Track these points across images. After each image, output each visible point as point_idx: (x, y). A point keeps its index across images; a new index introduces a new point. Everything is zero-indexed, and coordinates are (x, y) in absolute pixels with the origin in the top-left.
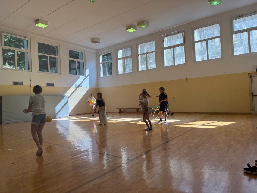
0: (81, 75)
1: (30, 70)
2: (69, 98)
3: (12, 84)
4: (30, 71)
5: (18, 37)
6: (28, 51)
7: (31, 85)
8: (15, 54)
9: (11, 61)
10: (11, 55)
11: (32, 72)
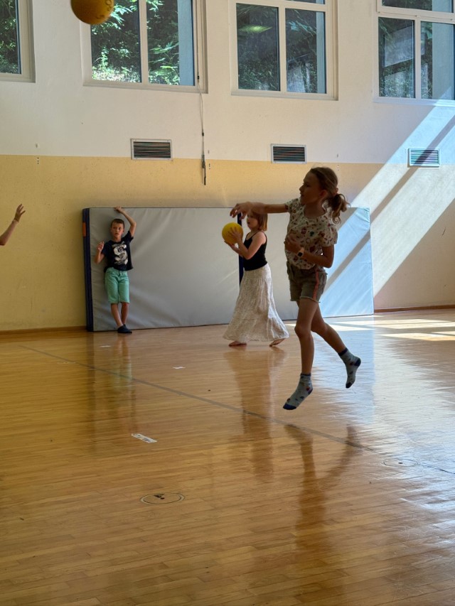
0: (437, 98)
1: (201, 83)
2: (373, 217)
3: (128, 151)
4: (198, 91)
7: (203, 156)
8: (137, 13)
9: (119, 47)
10: (118, 19)
11: (207, 92)
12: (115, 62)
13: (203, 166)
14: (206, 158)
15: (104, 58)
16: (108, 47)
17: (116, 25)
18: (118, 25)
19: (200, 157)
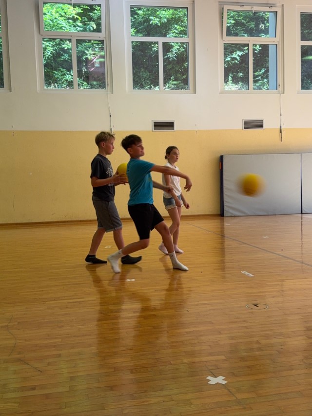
1: (280, 89)
3: (241, 125)
4: (279, 93)
5: (255, 9)
6: (276, 40)
7: (281, 127)
8: (247, 54)
9: (238, 72)
10: (238, 58)
11: (284, 93)
12: (236, 80)
13: (281, 132)
14: (282, 127)
15: (230, 79)
16: (232, 73)
17: (236, 61)
18: (238, 61)
19: (279, 127)
